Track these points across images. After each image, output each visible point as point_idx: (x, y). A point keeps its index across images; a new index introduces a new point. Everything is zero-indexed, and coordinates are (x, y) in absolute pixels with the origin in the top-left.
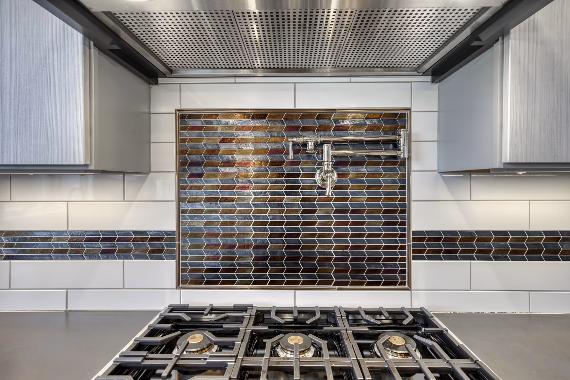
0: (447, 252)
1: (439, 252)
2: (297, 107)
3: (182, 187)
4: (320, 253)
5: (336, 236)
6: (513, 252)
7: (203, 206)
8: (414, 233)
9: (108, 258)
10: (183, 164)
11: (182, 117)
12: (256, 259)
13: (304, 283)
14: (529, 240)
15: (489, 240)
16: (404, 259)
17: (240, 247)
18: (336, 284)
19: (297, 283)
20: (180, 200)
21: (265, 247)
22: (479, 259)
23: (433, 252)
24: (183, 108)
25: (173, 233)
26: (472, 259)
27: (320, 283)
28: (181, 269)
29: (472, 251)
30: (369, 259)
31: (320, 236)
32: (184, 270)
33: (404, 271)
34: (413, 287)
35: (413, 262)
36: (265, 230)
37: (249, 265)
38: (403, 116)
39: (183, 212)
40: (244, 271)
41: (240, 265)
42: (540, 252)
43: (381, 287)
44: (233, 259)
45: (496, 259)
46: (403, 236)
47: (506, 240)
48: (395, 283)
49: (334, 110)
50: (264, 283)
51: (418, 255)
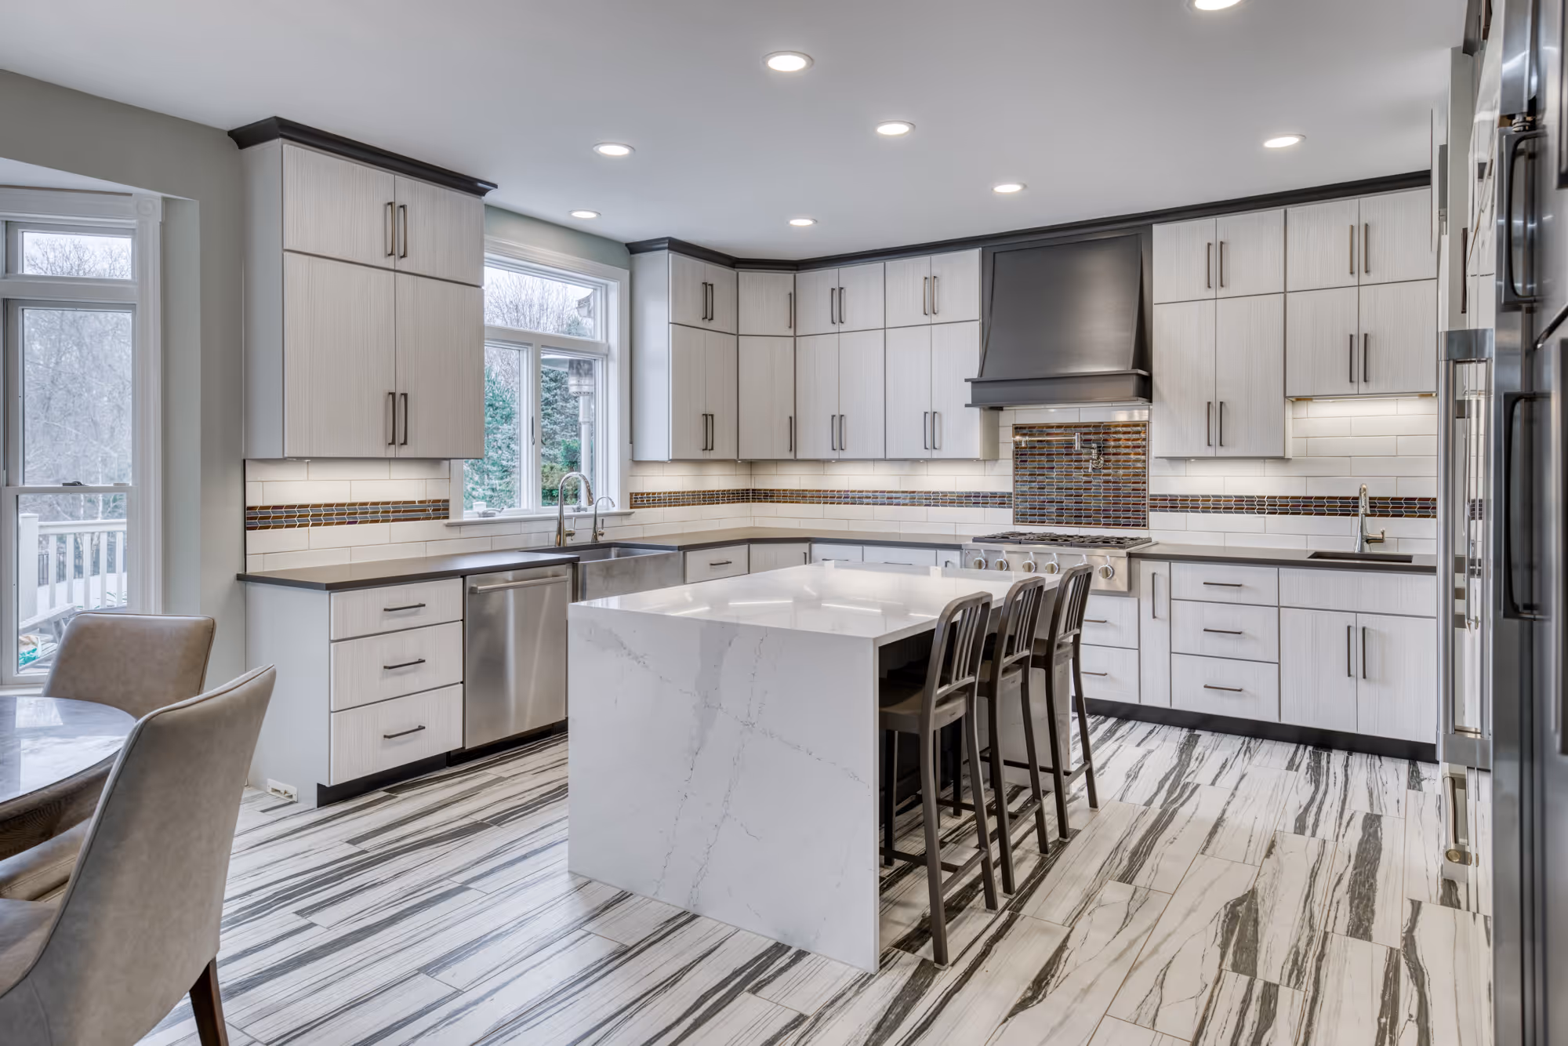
0: (1171, 507)
1: (1167, 507)
2: (1081, 421)
3: (1016, 468)
4: (1094, 506)
5: (1104, 496)
6: (1213, 508)
7: (1027, 478)
8: (1151, 496)
9: (977, 507)
10: (1017, 455)
11: (1016, 428)
12: (1057, 509)
13: (1085, 524)
14: (1224, 501)
15: (1198, 500)
16: (1144, 511)
17: (1048, 502)
18: (1104, 524)
19: (1081, 523)
20: (1015, 475)
21: (1062, 502)
22: (1192, 512)
23: (1163, 507)
24: (1017, 423)
25: (1011, 494)
26: (1188, 512)
27: (1094, 524)
28: (1016, 514)
29: (1188, 507)
30: (1124, 511)
31: (1094, 496)
32: (1017, 515)
33: (1144, 518)
34: (1150, 528)
35: (1150, 513)
36: (1062, 492)
37: (1053, 512)
38: (1144, 426)
39: (1017, 481)
40: (1050, 516)
41: (1048, 512)
42: (1231, 508)
43: (1130, 527)
44: (1044, 509)
45: (1203, 512)
46: (1144, 497)
47: (1210, 500)
48: (1139, 525)
49: (1102, 423)
50: (1062, 523)
51: (1154, 508)
